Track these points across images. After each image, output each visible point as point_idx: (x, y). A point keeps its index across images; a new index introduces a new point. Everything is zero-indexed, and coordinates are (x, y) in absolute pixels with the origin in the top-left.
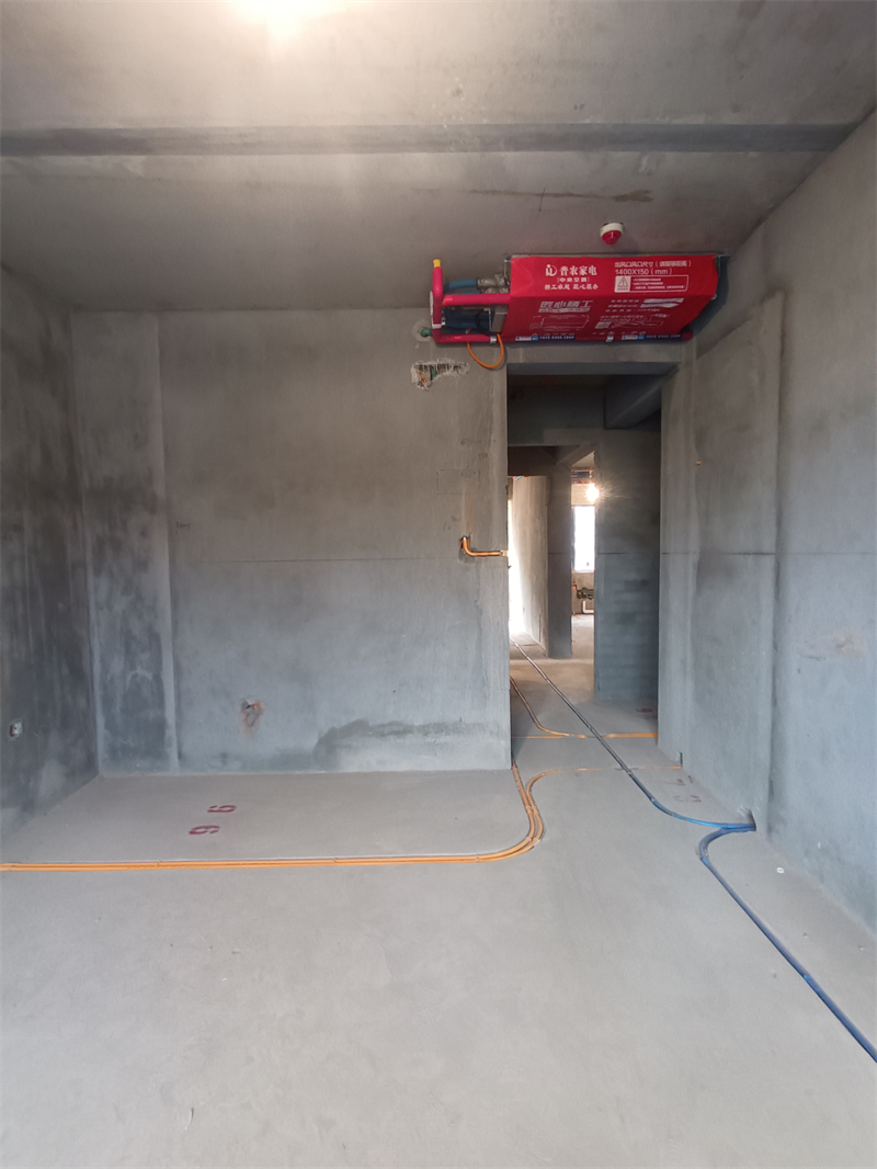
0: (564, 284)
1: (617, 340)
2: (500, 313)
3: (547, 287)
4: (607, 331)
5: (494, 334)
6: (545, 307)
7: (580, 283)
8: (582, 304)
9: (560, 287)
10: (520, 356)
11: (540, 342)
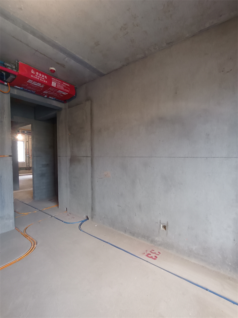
0: (37, 77)
1: (48, 97)
2: (12, 77)
3: (32, 76)
4: (46, 94)
5: (7, 82)
6: (30, 81)
7: (42, 79)
8: (42, 85)
9: (36, 78)
10: (15, 92)
11: (23, 90)
